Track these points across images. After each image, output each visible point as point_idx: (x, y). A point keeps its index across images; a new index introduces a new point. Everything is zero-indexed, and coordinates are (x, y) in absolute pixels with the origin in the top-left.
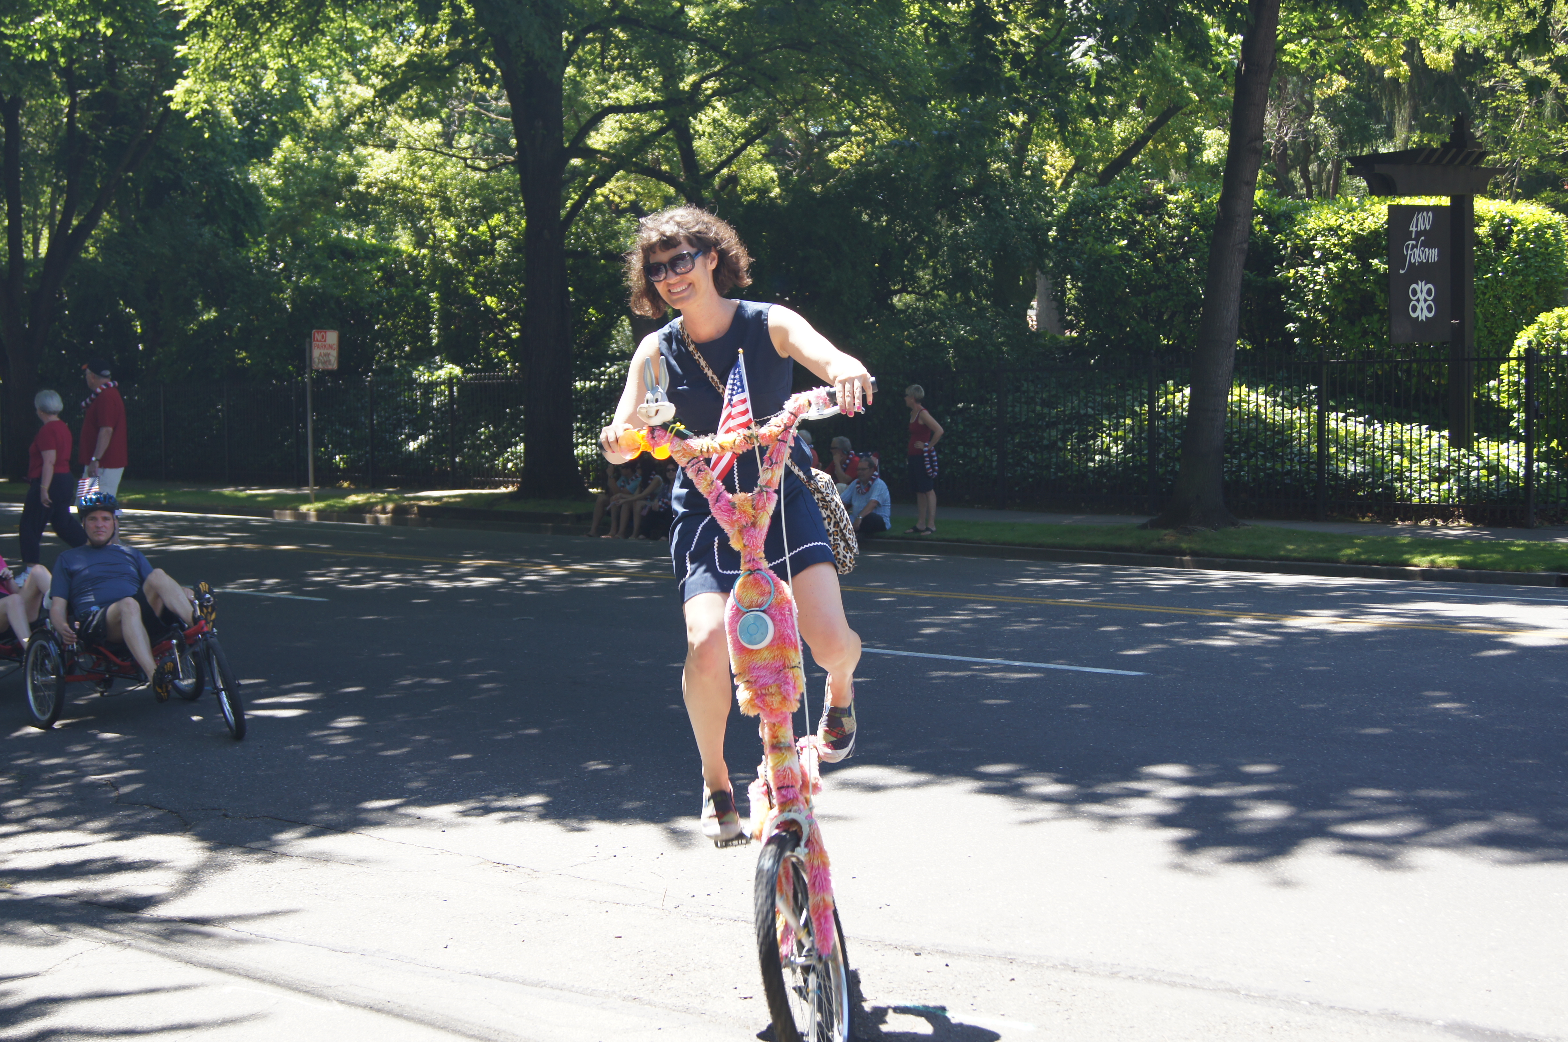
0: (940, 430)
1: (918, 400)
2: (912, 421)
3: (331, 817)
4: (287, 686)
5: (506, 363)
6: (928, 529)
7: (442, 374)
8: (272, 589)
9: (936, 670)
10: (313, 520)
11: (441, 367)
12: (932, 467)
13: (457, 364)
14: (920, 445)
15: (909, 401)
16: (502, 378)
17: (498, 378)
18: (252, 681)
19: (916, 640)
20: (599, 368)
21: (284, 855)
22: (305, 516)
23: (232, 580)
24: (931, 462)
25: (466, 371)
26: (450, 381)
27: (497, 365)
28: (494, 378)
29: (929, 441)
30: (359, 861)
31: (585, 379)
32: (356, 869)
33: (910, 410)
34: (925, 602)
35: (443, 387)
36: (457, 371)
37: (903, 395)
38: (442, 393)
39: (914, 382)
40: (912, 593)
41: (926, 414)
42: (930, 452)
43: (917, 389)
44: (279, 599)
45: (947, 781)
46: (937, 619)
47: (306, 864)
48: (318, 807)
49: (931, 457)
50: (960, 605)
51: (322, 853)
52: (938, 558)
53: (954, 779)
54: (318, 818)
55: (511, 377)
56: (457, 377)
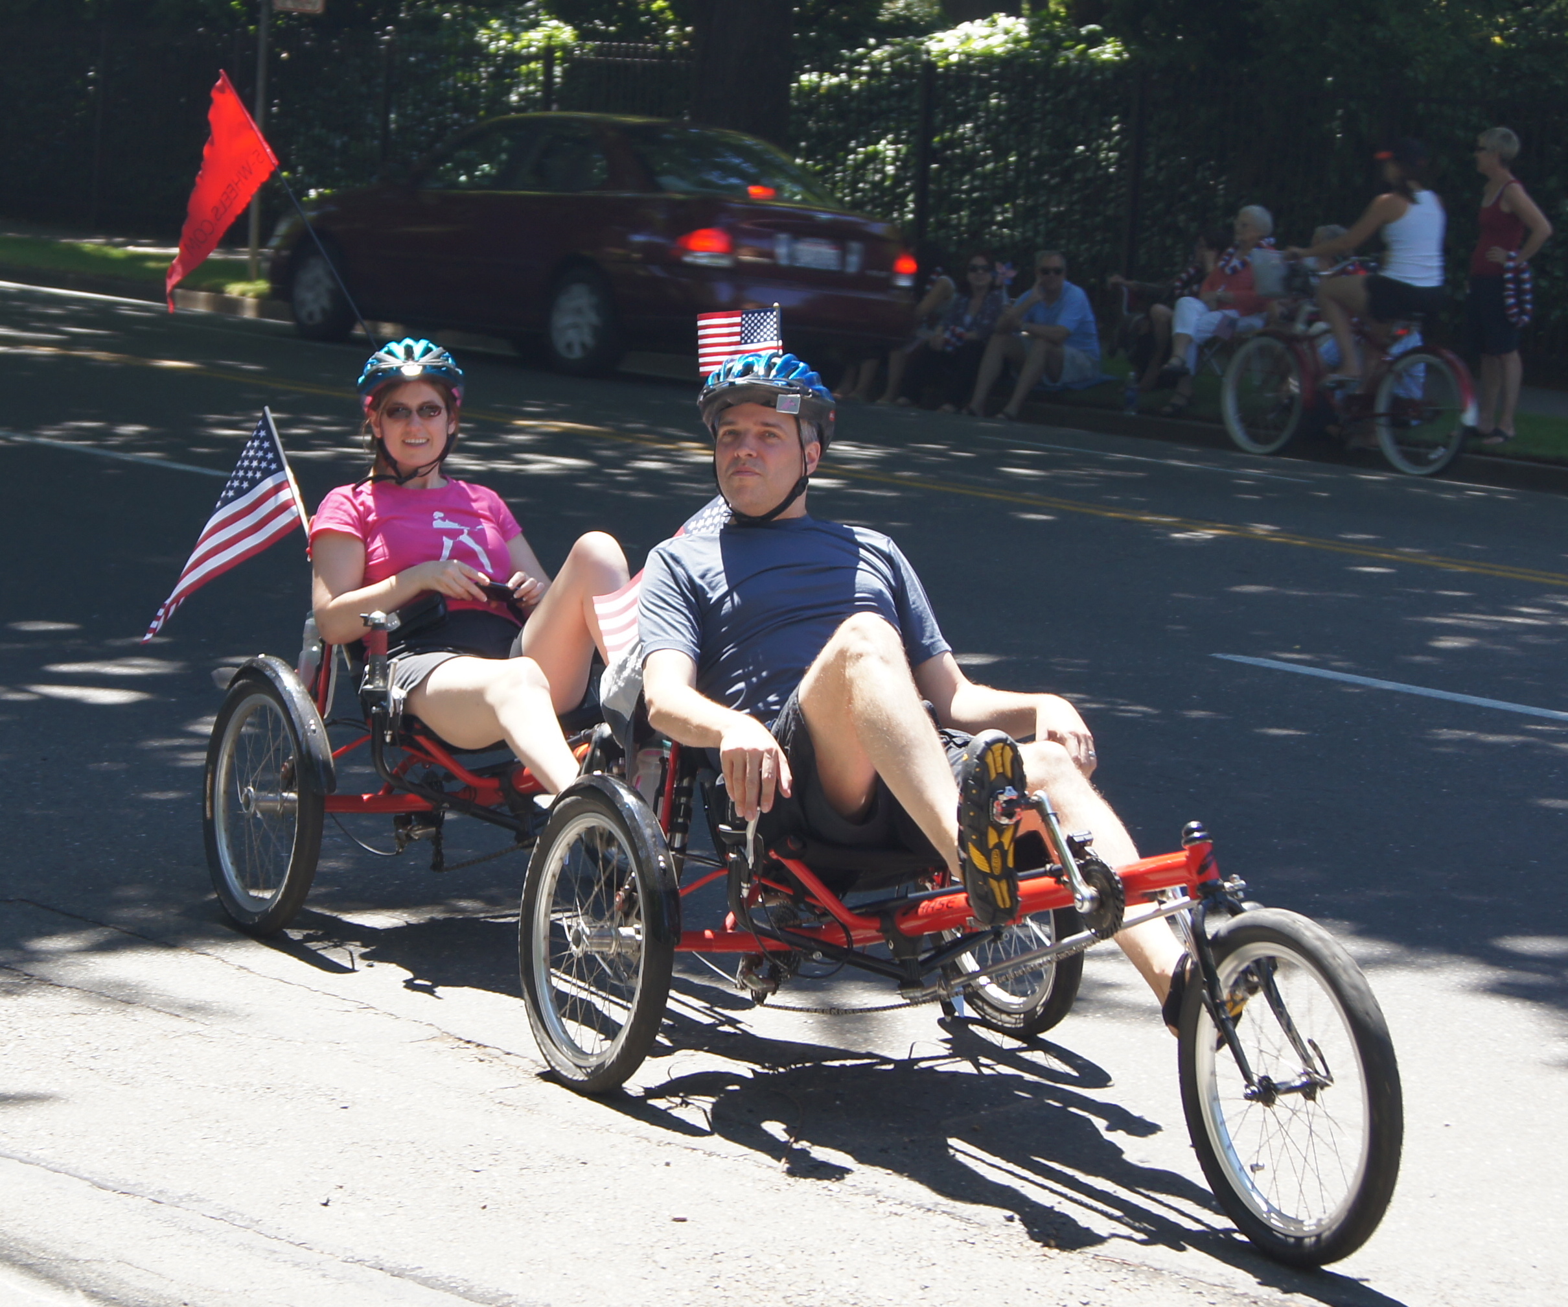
0: (1544, 227)
1: (1504, 161)
2: (1487, 202)
3: (152, 914)
4: (119, 643)
5: (666, 25)
6: (1497, 432)
7: (534, 38)
8: (131, 445)
9: (1449, 727)
10: (249, 314)
11: (535, 25)
12: (1520, 303)
13: (567, 21)
14: (1497, 254)
15: (1486, 161)
16: (653, 54)
17: (645, 53)
18: (52, 626)
19: (1419, 658)
20: (852, 49)
21: (45, 982)
22: (235, 305)
23: (53, 420)
24: (1519, 293)
25: (584, 35)
26: (547, 54)
27: (646, 28)
28: (636, 53)
29: (1519, 248)
30: (191, 1008)
31: (822, 68)
32: (181, 1025)
33: (1484, 179)
34: (1457, 581)
35: (533, 65)
36: (566, 34)
37: (1473, 147)
38: (531, 77)
39: (1501, 122)
40: (1431, 560)
41: (1519, 192)
42: (1517, 271)
43: (1506, 138)
44: (140, 466)
45: (1429, 960)
46: (1475, 620)
47: (85, 1006)
48: (132, 892)
49: (1518, 281)
50: (1530, 594)
51: (121, 986)
52: (1504, 494)
53: (1445, 958)
54: (125, 913)
55: (671, 55)
56: (564, 47)
